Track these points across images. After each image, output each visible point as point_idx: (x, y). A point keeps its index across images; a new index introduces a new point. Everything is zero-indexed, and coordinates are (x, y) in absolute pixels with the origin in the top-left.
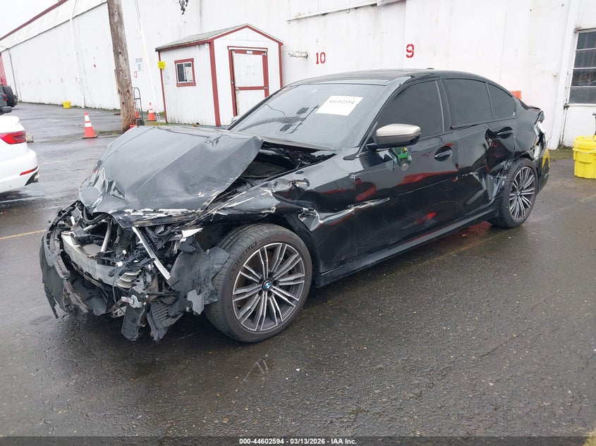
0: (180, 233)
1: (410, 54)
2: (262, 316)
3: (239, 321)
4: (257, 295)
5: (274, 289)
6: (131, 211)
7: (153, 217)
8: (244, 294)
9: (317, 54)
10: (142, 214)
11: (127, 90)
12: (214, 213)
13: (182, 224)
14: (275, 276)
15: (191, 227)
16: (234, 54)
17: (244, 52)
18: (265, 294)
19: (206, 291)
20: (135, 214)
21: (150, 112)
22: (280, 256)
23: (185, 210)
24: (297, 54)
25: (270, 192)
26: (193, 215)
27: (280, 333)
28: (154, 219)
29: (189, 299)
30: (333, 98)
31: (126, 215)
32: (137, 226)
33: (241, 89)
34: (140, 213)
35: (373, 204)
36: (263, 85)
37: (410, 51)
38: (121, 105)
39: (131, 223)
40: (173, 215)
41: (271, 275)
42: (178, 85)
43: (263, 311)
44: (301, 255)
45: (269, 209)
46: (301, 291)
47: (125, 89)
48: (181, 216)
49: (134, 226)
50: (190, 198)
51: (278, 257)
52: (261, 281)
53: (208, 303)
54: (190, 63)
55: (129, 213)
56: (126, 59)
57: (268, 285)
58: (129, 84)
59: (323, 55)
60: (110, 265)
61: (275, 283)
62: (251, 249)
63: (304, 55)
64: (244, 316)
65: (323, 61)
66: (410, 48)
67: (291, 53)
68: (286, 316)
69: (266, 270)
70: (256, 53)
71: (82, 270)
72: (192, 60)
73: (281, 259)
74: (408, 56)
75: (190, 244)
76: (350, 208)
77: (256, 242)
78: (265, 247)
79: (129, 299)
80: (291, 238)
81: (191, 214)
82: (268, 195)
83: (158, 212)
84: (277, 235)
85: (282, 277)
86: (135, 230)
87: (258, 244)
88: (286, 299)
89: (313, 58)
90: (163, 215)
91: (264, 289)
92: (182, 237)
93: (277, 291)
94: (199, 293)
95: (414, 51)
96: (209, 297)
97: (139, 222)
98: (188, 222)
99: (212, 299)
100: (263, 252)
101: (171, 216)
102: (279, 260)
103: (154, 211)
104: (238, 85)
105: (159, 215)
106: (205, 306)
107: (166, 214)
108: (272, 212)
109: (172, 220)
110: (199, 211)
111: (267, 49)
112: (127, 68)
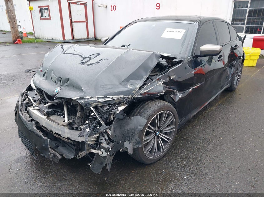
0: (117, 108)
1: (158, 8)
2: (156, 150)
3: (145, 154)
4: (153, 139)
5: (161, 135)
6: (89, 97)
7: (103, 101)
8: (148, 140)
9: (112, 6)
10: (97, 99)
11: (14, 21)
12: (136, 97)
13: (119, 104)
14: (161, 128)
15: (123, 105)
16: (71, 4)
17: (76, 3)
18: (156, 137)
19: (134, 141)
20: (92, 99)
21: (24, 32)
22: (165, 118)
23: (122, 96)
24: (102, 6)
25: (161, 83)
26: (126, 99)
27: (163, 157)
28: (104, 102)
29: (125, 146)
30: (167, 29)
31: (86, 100)
32: (94, 106)
33: (75, 22)
34: (95, 99)
35: (198, 85)
36: (85, 20)
37: (158, 7)
38: (11, 29)
39: (90, 105)
40: (116, 99)
41: (159, 127)
42: (41, 19)
43: (156, 147)
44: (174, 116)
45: (162, 93)
46: (173, 135)
47: (12, 20)
48: (120, 99)
49: (91, 106)
50: (124, 89)
51: (164, 118)
52: (155, 131)
53: (135, 147)
54: (47, 8)
55: (88, 99)
56: (12, 4)
57: (158, 133)
58: (15, 18)
59: (115, 7)
60: (78, 130)
61: (161, 132)
62: (152, 115)
63: (105, 6)
64: (147, 152)
65: (115, 9)
66: (158, 5)
67: (99, 5)
68: (165, 148)
69: (157, 126)
70: (81, 4)
71: (52, 132)
72: (48, 6)
73: (165, 119)
74: (157, 9)
75: (121, 114)
76: (190, 89)
77: (154, 112)
78: (158, 113)
79: (99, 151)
80: (170, 107)
81: (125, 98)
82: (160, 85)
83: (106, 98)
84: (164, 106)
85: (164, 128)
86: (92, 109)
87: (155, 112)
88: (166, 140)
89: (109, 8)
90: (109, 99)
91: (156, 135)
92: (118, 110)
93: (162, 136)
94: (130, 142)
95: (160, 6)
96: (136, 144)
97: (95, 104)
98: (122, 102)
99: (138, 145)
100: (157, 116)
101: (114, 100)
102: (164, 120)
103: (104, 97)
104: (73, 20)
105: (107, 99)
106: (134, 149)
107: (111, 99)
108: (163, 94)
109: (114, 102)
110: (130, 96)
111: (86, 2)
112: (13, 9)
